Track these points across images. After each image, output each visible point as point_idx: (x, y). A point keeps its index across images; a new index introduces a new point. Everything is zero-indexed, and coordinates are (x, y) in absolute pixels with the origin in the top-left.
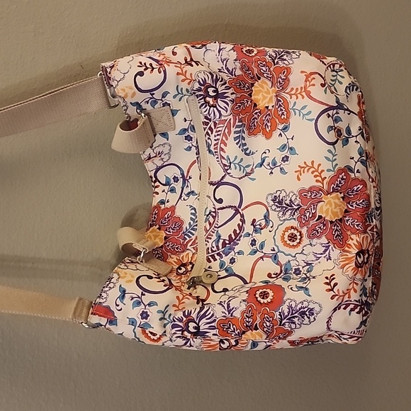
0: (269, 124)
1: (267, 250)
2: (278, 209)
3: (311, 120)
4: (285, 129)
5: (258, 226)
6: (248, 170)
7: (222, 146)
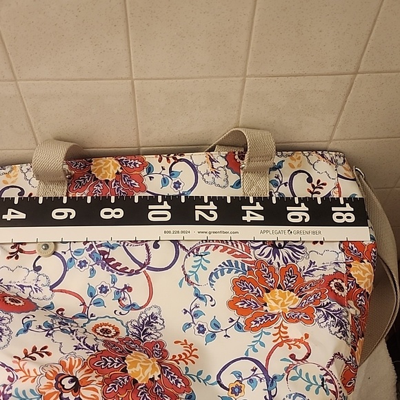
0: (245, 306)
1: (93, 309)
2: (141, 321)
3: (247, 353)
4: (239, 327)
5: (123, 296)
6: (192, 279)
7: (221, 248)
